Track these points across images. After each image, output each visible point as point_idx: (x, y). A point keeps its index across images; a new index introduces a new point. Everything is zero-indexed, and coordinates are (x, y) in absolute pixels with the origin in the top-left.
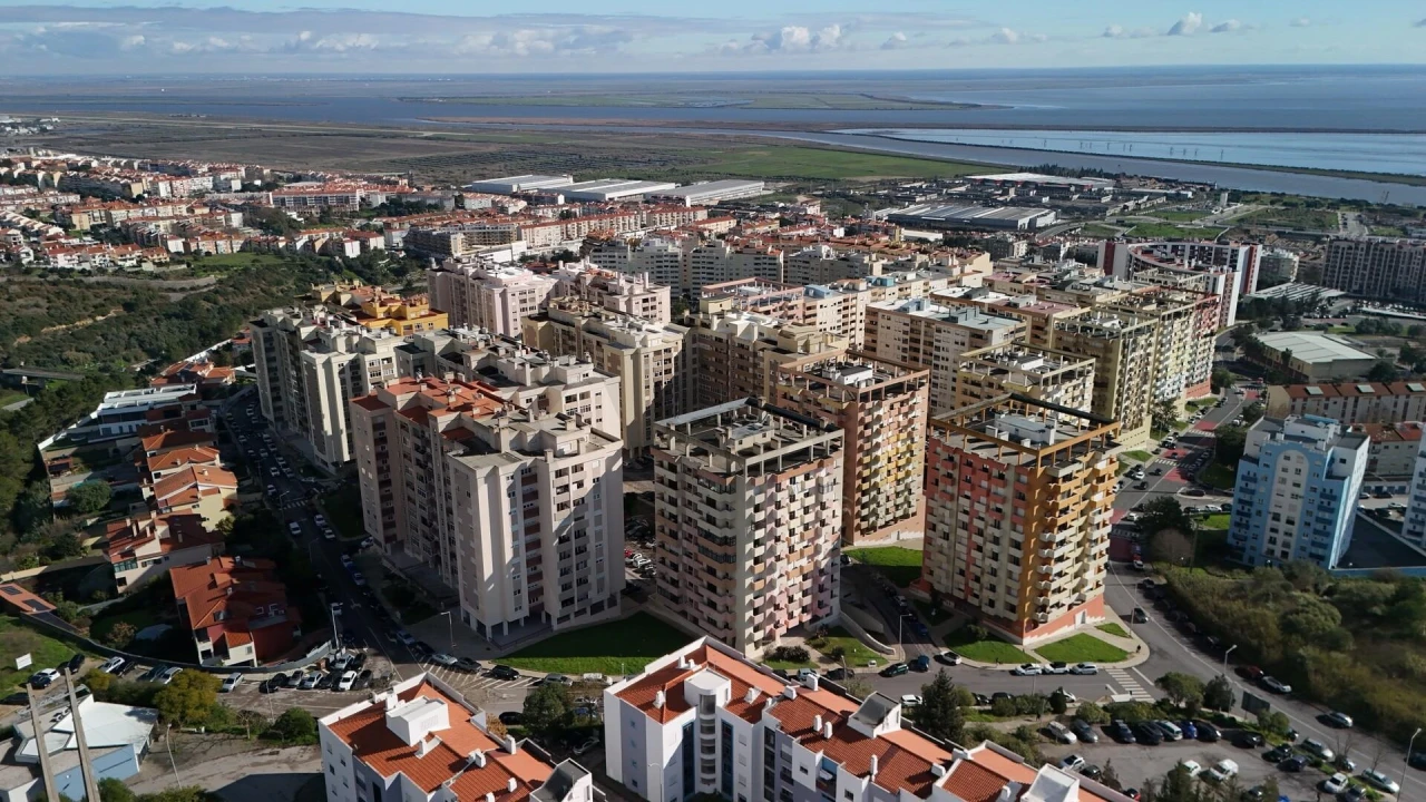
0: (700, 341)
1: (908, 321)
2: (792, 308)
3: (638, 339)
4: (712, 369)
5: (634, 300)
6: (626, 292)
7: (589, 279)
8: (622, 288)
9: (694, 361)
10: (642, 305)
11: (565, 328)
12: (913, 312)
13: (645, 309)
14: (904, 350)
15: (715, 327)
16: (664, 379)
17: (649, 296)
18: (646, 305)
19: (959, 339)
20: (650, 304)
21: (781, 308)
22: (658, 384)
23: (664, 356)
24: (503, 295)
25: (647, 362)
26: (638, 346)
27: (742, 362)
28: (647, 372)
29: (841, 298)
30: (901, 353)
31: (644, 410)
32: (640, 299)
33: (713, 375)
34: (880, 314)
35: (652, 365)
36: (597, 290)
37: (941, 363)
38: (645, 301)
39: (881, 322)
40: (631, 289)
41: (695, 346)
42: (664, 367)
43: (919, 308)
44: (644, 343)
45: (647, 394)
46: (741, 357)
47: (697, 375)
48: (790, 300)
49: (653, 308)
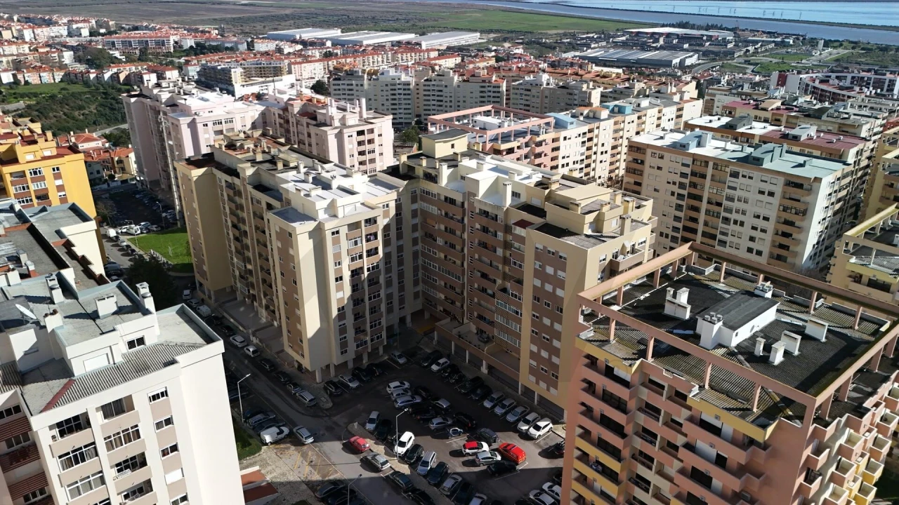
0: (423, 199)
1: (689, 161)
2: (539, 144)
3: (321, 205)
4: (440, 241)
5: (346, 132)
6: (337, 123)
7: (297, 107)
8: (332, 118)
9: (415, 228)
10: (356, 138)
11: (229, 179)
12: (693, 150)
13: (360, 143)
14: (680, 196)
15: (444, 181)
16: (366, 263)
17: (366, 128)
18: (361, 138)
19: (767, 187)
20: (367, 137)
21: (527, 145)
22: (356, 273)
23: (364, 230)
24: (193, 126)
25: (336, 242)
26: (322, 216)
27: (487, 238)
28: (337, 256)
29: (585, 129)
30: (674, 200)
31: (335, 313)
32: (354, 131)
33: (440, 249)
34: (649, 151)
35: (345, 245)
36: (305, 120)
37: (733, 216)
38: (361, 133)
39: (650, 160)
40: (343, 120)
41: (415, 206)
42: (365, 246)
43: (699, 145)
44: (332, 210)
45: (339, 289)
46: (485, 230)
47: (419, 247)
48: (537, 134)
49: (371, 141)
